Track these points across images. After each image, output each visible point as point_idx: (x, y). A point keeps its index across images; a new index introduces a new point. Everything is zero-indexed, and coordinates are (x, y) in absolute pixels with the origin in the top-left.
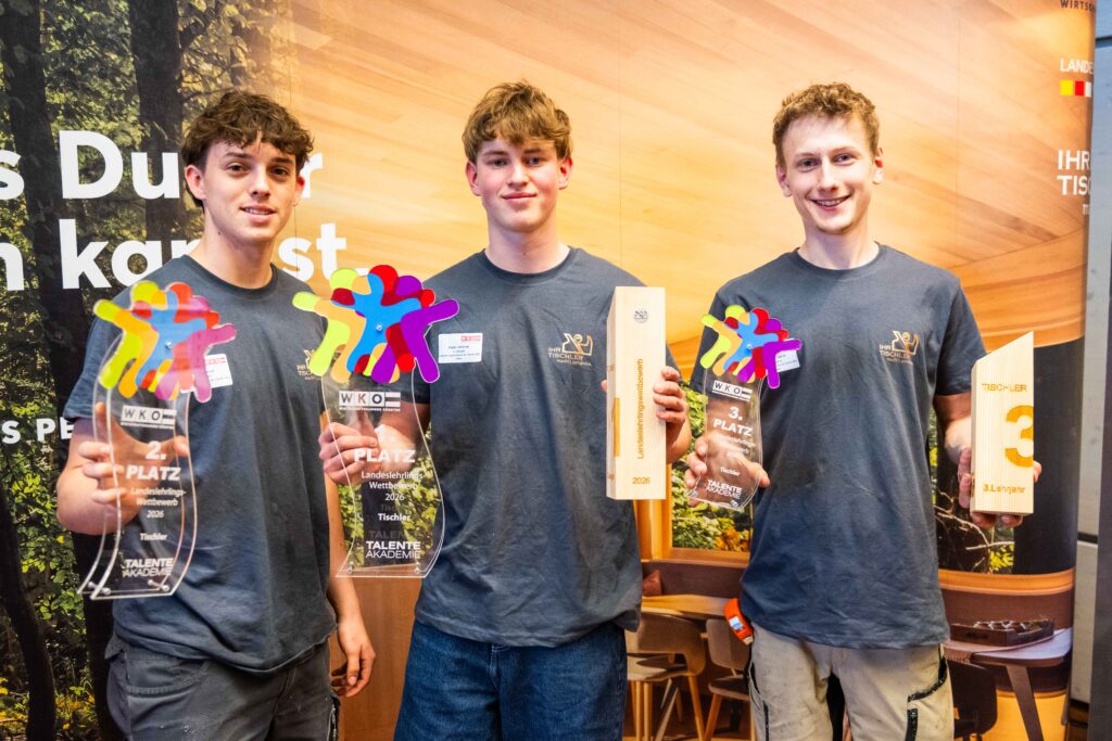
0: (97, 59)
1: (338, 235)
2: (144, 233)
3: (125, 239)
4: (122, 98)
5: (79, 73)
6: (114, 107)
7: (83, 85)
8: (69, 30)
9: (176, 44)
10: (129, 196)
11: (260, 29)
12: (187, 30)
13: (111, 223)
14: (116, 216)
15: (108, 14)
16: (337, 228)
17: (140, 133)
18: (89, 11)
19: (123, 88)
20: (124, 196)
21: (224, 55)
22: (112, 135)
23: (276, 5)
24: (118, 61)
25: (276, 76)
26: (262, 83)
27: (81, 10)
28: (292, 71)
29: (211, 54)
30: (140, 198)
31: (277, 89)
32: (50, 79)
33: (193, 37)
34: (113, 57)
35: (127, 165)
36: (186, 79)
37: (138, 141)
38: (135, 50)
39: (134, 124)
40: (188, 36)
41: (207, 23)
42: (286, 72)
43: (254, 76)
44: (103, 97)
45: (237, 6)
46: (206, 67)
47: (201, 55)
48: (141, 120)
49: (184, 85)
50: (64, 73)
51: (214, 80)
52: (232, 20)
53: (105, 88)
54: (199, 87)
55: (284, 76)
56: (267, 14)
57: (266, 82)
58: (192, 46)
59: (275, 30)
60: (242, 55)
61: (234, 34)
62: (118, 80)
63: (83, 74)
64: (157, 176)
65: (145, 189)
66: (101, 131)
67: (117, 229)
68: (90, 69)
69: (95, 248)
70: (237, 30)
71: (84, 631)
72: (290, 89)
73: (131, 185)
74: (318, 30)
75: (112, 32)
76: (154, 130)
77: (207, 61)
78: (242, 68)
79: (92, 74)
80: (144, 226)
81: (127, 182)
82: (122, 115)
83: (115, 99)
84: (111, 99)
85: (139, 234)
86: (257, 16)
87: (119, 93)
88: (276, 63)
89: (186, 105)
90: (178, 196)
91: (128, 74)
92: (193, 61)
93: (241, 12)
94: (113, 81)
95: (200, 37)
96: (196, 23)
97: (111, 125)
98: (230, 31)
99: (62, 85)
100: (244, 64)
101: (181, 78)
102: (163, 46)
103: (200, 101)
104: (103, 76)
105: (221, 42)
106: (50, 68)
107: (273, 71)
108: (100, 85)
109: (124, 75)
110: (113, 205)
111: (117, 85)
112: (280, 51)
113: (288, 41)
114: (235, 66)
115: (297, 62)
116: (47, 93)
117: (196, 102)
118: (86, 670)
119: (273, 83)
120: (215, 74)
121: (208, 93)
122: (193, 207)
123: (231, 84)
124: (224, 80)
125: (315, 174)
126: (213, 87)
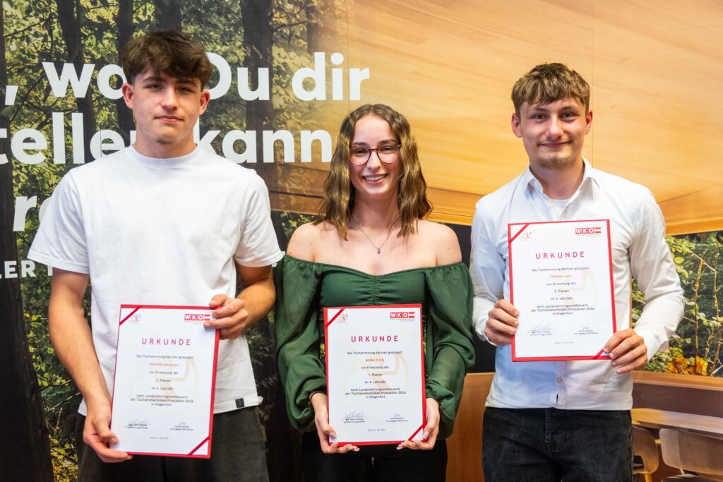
2: (245, 125)
3: (232, 129)
4: (232, 29)
5: (204, 11)
6: (226, 35)
7: (206, 20)
10: (235, 98)
13: (223, 117)
14: (227, 113)
17: (243, 54)
19: (233, 22)
20: (232, 98)
22: (225, 55)
24: (230, 3)
25: (337, 12)
26: (328, 18)
28: (349, 8)
30: (242, 100)
31: (338, 21)
32: (185, 16)
35: (234, 76)
36: (275, 15)
37: (242, 59)
39: (240, 47)
42: (344, 9)
43: (322, 13)
44: (219, 29)
46: (289, 7)
48: (245, 44)
49: (274, 19)
50: (194, 12)
51: (294, 16)
53: (221, 22)
54: (284, 21)
55: (343, 12)
57: (330, 16)
62: (230, 16)
63: (207, 12)
64: (254, 85)
65: (246, 94)
66: (217, 53)
67: (226, 122)
68: (211, 9)
69: (212, 134)
72: (347, 22)
73: (237, 91)
76: (253, 52)
77: (291, 3)
78: (314, 7)
79: (212, 12)
80: (244, 120)
81: (234, 89)
82: (231, 41)
83: (227, 30)
84: (224, 30)
85: (241, 125)
87: (230, 26)
88: (338, 3)
89: (275, 34)
90: (268, 99)
91: (236, 12)
94: (226, 17)
97: (224, 48)
99: (192, 20)
100: (316, 4)
101: (272, 15)
103: (285, 31)
104: (219, 14)
106: (185, 9)
107: (335, 9)
108: (218, 20)
109: (234, 13)
110: (224, 105)
111: (229, 20)
114: (308, 5)
116: (182, 25)
117: (282, 31)
119: (336, 17)
120: (296, 12)
121: (290, 25)
122: (278, 107)
123: (306, 19)
124: (302, 16)
125: (364, 84)
126: (293, 20)
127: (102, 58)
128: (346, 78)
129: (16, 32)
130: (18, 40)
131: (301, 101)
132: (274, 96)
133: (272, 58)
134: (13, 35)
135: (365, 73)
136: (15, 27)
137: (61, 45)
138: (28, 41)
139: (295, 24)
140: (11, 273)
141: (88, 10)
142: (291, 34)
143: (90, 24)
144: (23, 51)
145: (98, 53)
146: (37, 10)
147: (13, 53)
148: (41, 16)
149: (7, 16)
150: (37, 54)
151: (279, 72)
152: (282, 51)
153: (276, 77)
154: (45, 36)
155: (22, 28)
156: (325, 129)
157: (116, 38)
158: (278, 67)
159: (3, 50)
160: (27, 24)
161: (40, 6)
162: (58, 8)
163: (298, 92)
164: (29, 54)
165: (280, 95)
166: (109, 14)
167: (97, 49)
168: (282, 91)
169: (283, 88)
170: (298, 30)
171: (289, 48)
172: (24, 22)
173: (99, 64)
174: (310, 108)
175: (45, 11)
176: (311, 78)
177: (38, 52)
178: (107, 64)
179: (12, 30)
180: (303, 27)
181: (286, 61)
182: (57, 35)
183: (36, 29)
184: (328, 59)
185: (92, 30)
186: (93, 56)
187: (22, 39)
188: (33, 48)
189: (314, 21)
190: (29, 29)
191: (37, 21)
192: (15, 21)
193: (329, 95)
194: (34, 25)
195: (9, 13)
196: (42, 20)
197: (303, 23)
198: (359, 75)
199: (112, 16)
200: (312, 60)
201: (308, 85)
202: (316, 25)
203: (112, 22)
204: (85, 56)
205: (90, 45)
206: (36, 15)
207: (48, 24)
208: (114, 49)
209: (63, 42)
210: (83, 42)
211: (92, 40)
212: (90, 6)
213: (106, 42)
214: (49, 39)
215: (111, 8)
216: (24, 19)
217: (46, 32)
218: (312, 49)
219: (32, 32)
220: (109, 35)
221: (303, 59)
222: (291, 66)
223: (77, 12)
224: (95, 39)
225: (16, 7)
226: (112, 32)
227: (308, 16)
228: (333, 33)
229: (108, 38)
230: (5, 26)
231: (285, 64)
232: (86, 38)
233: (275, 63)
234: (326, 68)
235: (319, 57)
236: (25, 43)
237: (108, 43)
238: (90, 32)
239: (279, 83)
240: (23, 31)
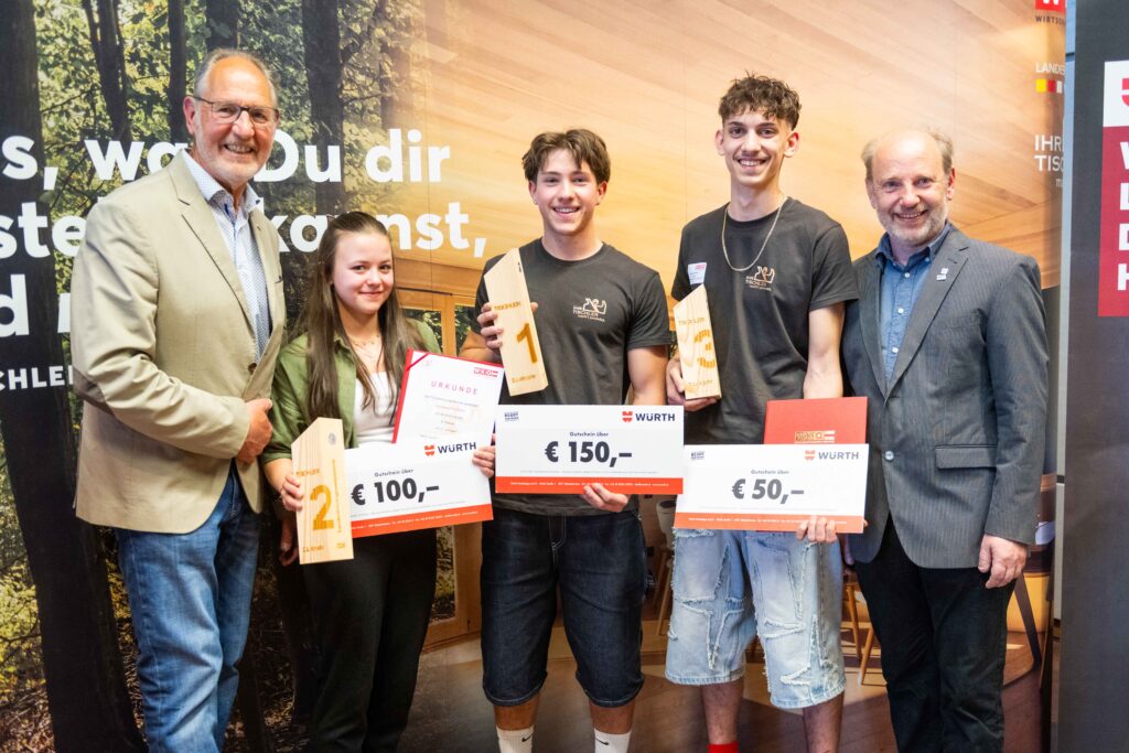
0: (280, 72)
1: (462, 212)
2: (315, 209)
3: (300, 214)
4: (297, 103)
6: (292, 110)
8: (259, 49)
9: (337, 59)
10: (303, 180)
11: (402, 47)
12: (347, 48)
13: (290, 201)
14: (294, 196)
15: (287, 36)
16: (461, 207)
17: (311, 130)
18: (274, 34)
19: (299, 94)
20: (299, 181)
21: (375, 69)
22: (290, 132)
23: (414, 29)
24: (295, 74)
25: (414, 85)
26: (404, 91)
27: (267, 33)
28: (426, 80)
29: (364, 68)
30: (311, 181)
31: (414, 95)
33: (351, 54)
34: (291, 70)
35: (302, 155)
36: (347, 87)
37: (310, 136)
38: (307, 65)
39: (307, 123)
40: (347, 53)
41: (361, 43)
42: (421, 81)
43: (397, 85)
45: (384, 29)
46: (360, 78)
47: (357, 68)
48: (313, 119)
49: (344, 92)
51: (366, 88)
52: (380, 40)
54: (355, 94)
55: (420, 84)
56: (407, 35)
57: (406, 89)
58: (350, 61)
59: (413, 48)
60: (388, 68)
61: (382, 52)
62: (295, 88)
64: (324, 165)
65: (315, 175)
66: (282, 129)
67: (294, 206)
69: (279, 220)
70: (384, 48)
71: (269, 524)
72: (425, 96)
73: (305, 171)
74: (446, 47)
75: (290, 51)
76: (321, 128)
77: (362, 74)
78: (388, 78)
80: (314, 203)
81: (302, 167)
82: (298, 116)
83: (293, 103)
84: (289, 103)
85: (310, 210)
86: (401, 38)
87: (296, 98)
88: (414, 74)
89: (345, 108)
90: (340, 181)
91: (302, 83)
92: (351, 73)
93: (387, 34)
94: (291, 89)
95: (356, 54)
96: (353, 43)
97: (290, 124)
98: (379, 49)
100: (390, 76)
101: (342, 86)
102: (328, 61)
103: (356, 105)
105: (372, 58)
107: (412, 81)
109: (300, 85)
110: (291, 187)
111: (295, 92)
112: (417, 65)
113: (424, 57)
114: (383, 77)
115: (430, 73)
117: (353, 105)
118: (270, 555)
119: (413, 90)
120: (368, 84)
121: (362, 99)
122: (351, 189)
123: (379, 92)
124: (375, 88)
125: (444, 163)
126: (366, 93)
127: (152, 134)
128: (425, 157)
129: (54, 106)
130: (57, 115)
131: (376, 182)
132: (347, 178)
133: (343, 135)
134: (51, 110)
135: (446, 152)
136: (53, 101)
137: (105, 120)
138: (68, 116)
139: (368, 98)
140: (57, 379)
141: (136, 80)
142: (364, 109)
143: (138, 97)
144: (62, 128)
145: (148, 129)
146: (77, 81)
147: (51, 130)
148: (82, 87)
149: (43, 88)
150: (78, 132)
151: (351, 150)
152: (354, 126)
153: (348, 157)
154: (87, 111)
155: (61, 101)
156: (402, 213)
157: (167, 112)
158: (350, 145)
159: (40, 127)
160: (67, 96)
161: (80, 75)
162: (101, 78)
163: (372, 171)
164: (69, 131)
165: (353, 176)
166: (159, 85)
167: (146, 124)
168: (355, 172)
169: (356, 168)
170: (371, 104)
171: (361, 123)
172: (62, 94)
173: (149, 142)
174: (385, 190)
175: (86, 81)
176: (386, 158)
177: (79, 128)
178: (158, 141)
179: (49, 104)
180: (376, 101)
181: (359, 138)
182: (101, 109)
183: (76, 102)
184: (404, 136)
185: (140, 103)
186: (142, 133)
187: (61, 113)
188: (74, 125)
189: (388, 95)
190: (69, 102)
191: (77, 93)
192: (52, 94)
193: (406, 176)
194: (74, 98)
195: (45, 85)
196: (83, 92)
197: (376, 96)
198: (438, 154)
199: (162, 88)
200: (387, 137)
201: (383, 165)
202: (391, 98)
203: (163, 95)
204: (133, 133)
205: (138, 120)
206: (76, 86)
207: (90, 96)
208: (165, 125)
209: (108, 117)
210: (130, 117)
211: (141, 115)
212: (137, 76)
213: (156, 117)
214: (92, 114)
215: (161, 78)
216: (63, 90)
217: (87, 105)
218: (387, 124)
219: (72, 106)
220: (160, 109)
221: (378, 136)
222: (364, 144)
223: (123, 82)
224: (143, 114)
225: (53, 78)
226: (163, 105)
227: (382, 89)
228: (410, 108)
229: (158, 113)
230: (41, 100)
231: (357, 142)
232: (133, 112)
233: (347, 141)
234: (403, 147)
235: (395, 133)
236: (64, 119)
237: (158, 118)
238: (137, 105)
239: (351, 163)
240: (62, 105)
